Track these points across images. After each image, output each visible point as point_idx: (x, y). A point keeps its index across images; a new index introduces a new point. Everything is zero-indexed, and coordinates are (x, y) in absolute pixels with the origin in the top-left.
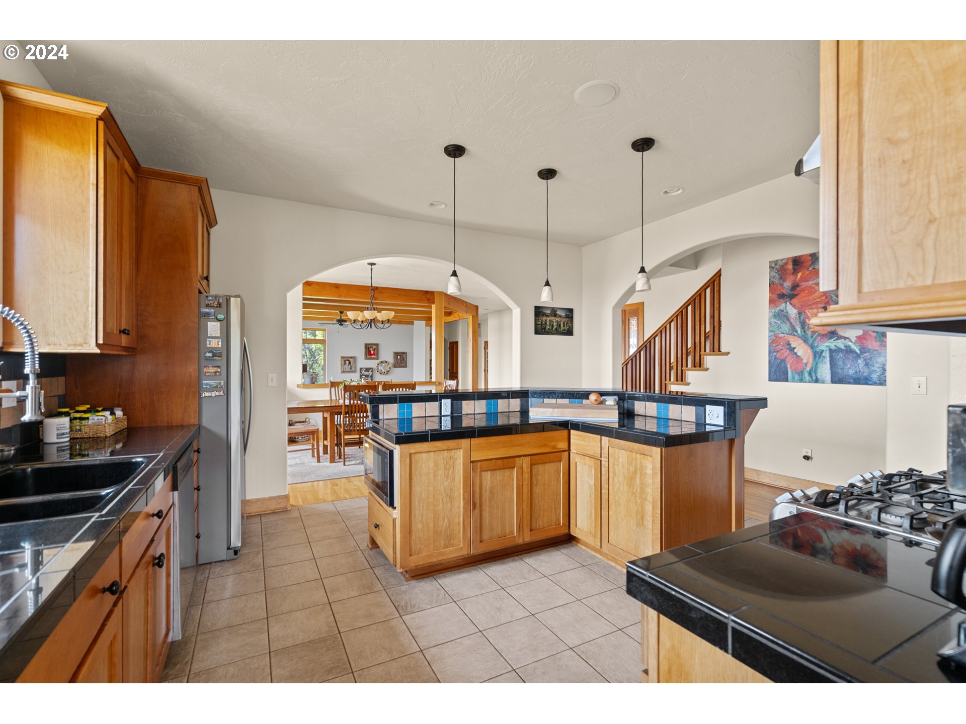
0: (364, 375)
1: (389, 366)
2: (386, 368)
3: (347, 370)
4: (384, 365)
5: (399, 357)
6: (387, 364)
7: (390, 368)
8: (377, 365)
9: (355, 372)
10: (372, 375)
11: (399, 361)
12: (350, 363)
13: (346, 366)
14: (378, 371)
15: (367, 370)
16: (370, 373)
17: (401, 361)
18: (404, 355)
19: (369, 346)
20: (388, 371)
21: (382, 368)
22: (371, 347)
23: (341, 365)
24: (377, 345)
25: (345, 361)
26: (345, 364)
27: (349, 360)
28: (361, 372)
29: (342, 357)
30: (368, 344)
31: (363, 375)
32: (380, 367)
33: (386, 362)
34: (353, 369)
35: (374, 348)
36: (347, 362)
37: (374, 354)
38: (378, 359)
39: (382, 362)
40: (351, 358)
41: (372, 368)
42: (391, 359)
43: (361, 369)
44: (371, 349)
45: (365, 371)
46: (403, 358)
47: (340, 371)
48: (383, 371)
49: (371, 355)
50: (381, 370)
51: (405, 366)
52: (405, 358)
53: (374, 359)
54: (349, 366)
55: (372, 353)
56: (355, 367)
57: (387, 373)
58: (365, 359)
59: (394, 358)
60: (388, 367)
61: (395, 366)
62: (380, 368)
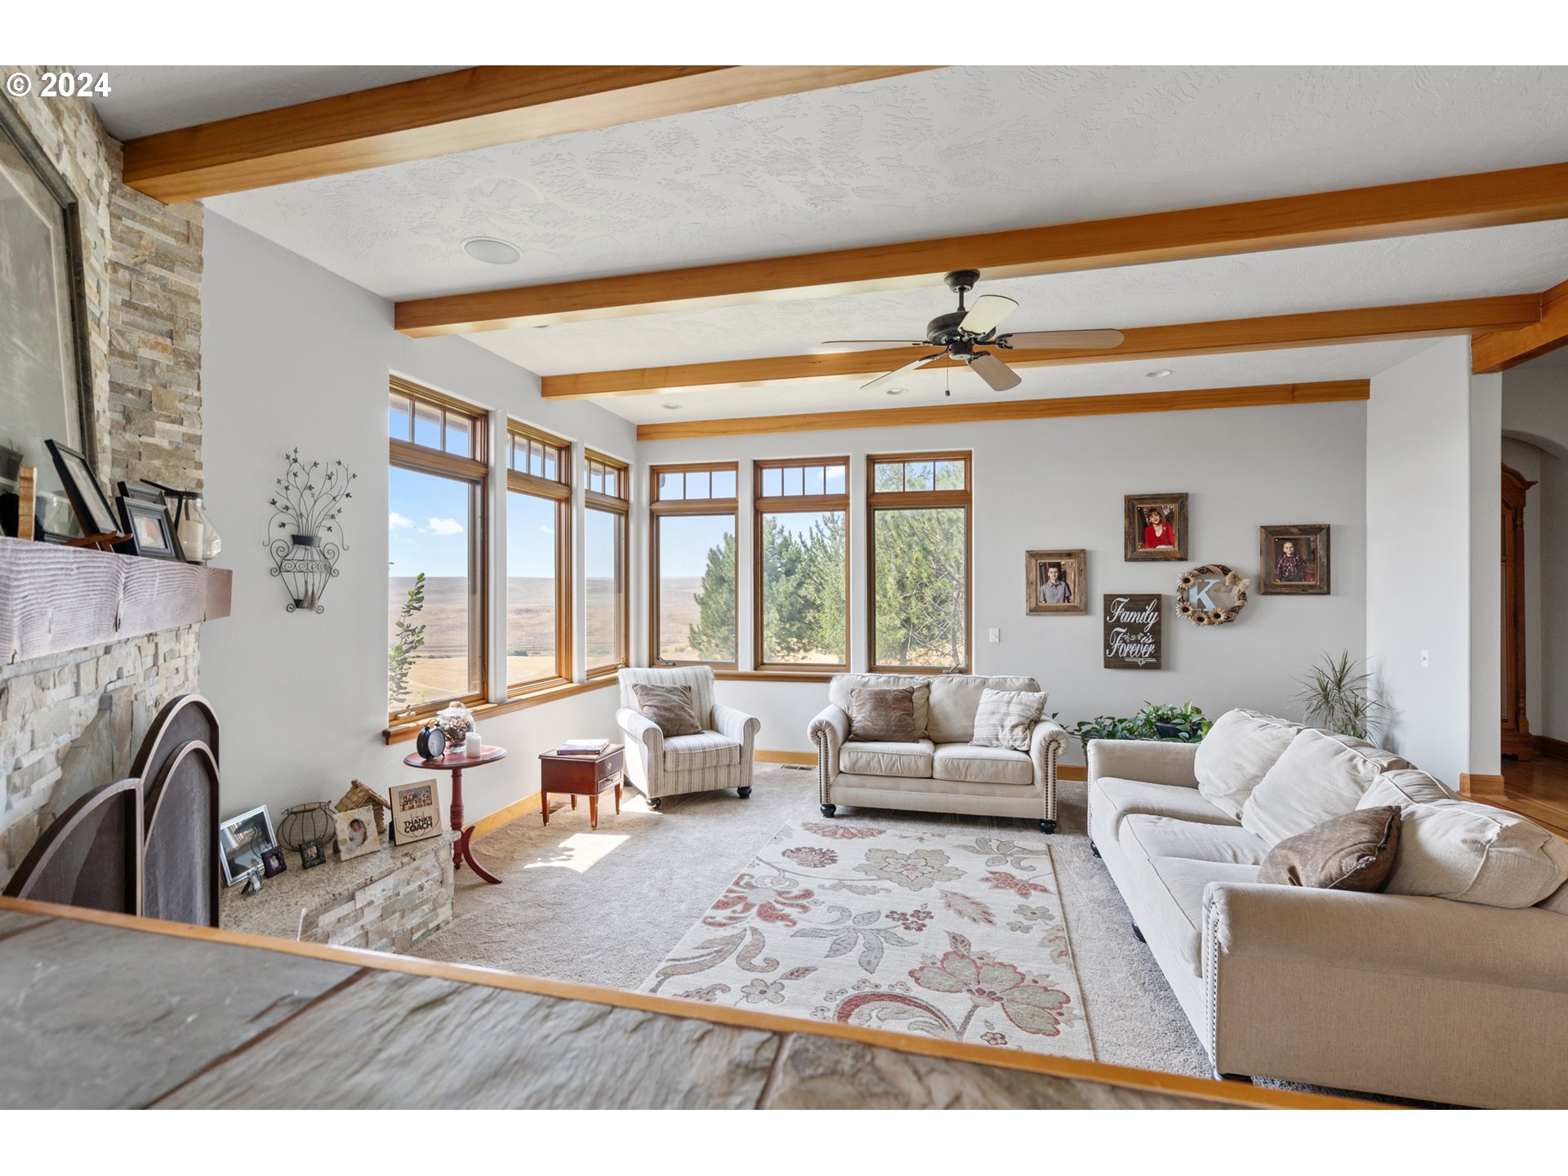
0: (1123, 626)
1: (1240, 587)
2: (1223, 595)
3: (1051, 602)
4: (1212, 581)
5: (1288, 548)
6: (1228, 578)
7: (1243, 596)
8: (1180, 583)
9: (1084, 609)
10: (1158, 624)
11: (1291, 567)
12: (1062, 576)
13: (1047, 589)
14: (1185, 610)
15: (1137, 602)
16: (1148, 617)
17: (1300, 564)
18: (1318, 542)
19: (1146, 507)
20: (1235, 610)
21: (1203, 596)
22: (1152, 510)
23: (1029, 583)
24: (1181, 499)
25: (1043, 569)
26: (1044, 578)
27: (1058, 566)
28: (1108, 612)
29: (1032, 555)
30: (1142, 499)
31: (1118, 623)
32: (1193, 592)
33: (1225, 571)
34: (1076, 600)
35: (1166, 512)
36: (1052, 573)
37: (1166, 539)
38: (1183, 559)
39: (1203, 571)
40: (1069, 554)
41: (1158, 597)
42: (1247, 558)
43: (1110, 600)
44: (1155, 519)
45: (1127, 608)
46: (1314, 552)
47: (1023, 607)
48: (1210, 606)
49: (1154, 541)
50: (1201, 604)
51: (1323, 588)
52: (1321, 552)
53: (1166, 558)
54: (1061, 589)
55: (1159, 533)
56: (1086, 592)
57: (1228, 620)
58: (1127, 560)
59: (1264, 552)
60: (1236, 590)
61: (1268, 587)
62: (1194, 595)
